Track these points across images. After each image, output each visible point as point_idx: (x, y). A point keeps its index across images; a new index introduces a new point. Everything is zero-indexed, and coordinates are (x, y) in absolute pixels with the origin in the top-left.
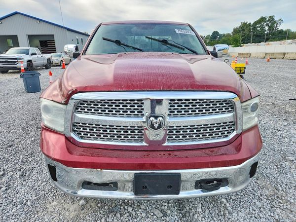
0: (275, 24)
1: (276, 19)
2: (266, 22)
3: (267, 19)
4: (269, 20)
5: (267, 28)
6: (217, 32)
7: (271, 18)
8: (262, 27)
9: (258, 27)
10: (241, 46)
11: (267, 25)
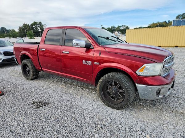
0: (43, 27)
1: (43, 24)
2: (37, 25)
3: (38, 23)
4: (39, 24)
5: (39, 28)
6: (4, 28)
7: (40, 23)
8: (37, 28)
9: (34, 27)
10: (34, 38)
11: (39, 26)
